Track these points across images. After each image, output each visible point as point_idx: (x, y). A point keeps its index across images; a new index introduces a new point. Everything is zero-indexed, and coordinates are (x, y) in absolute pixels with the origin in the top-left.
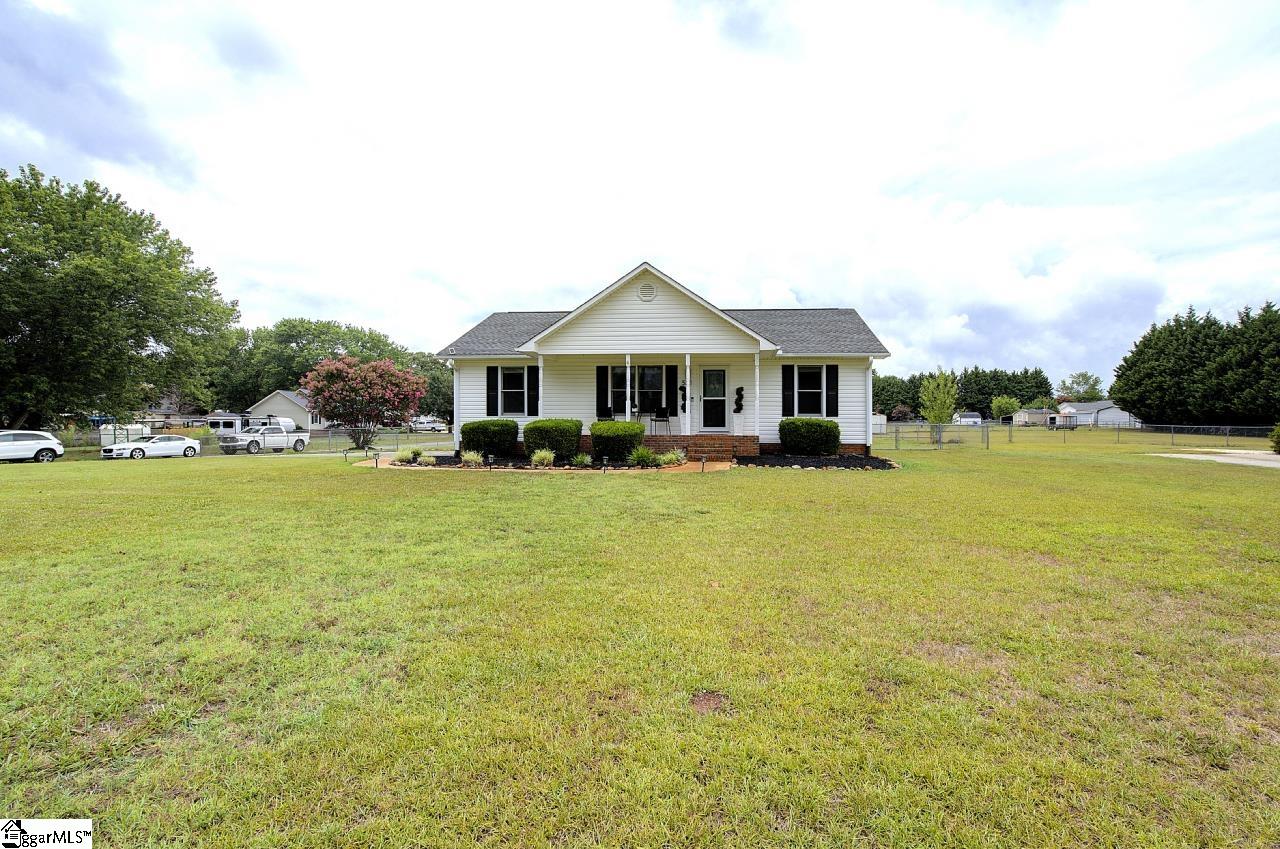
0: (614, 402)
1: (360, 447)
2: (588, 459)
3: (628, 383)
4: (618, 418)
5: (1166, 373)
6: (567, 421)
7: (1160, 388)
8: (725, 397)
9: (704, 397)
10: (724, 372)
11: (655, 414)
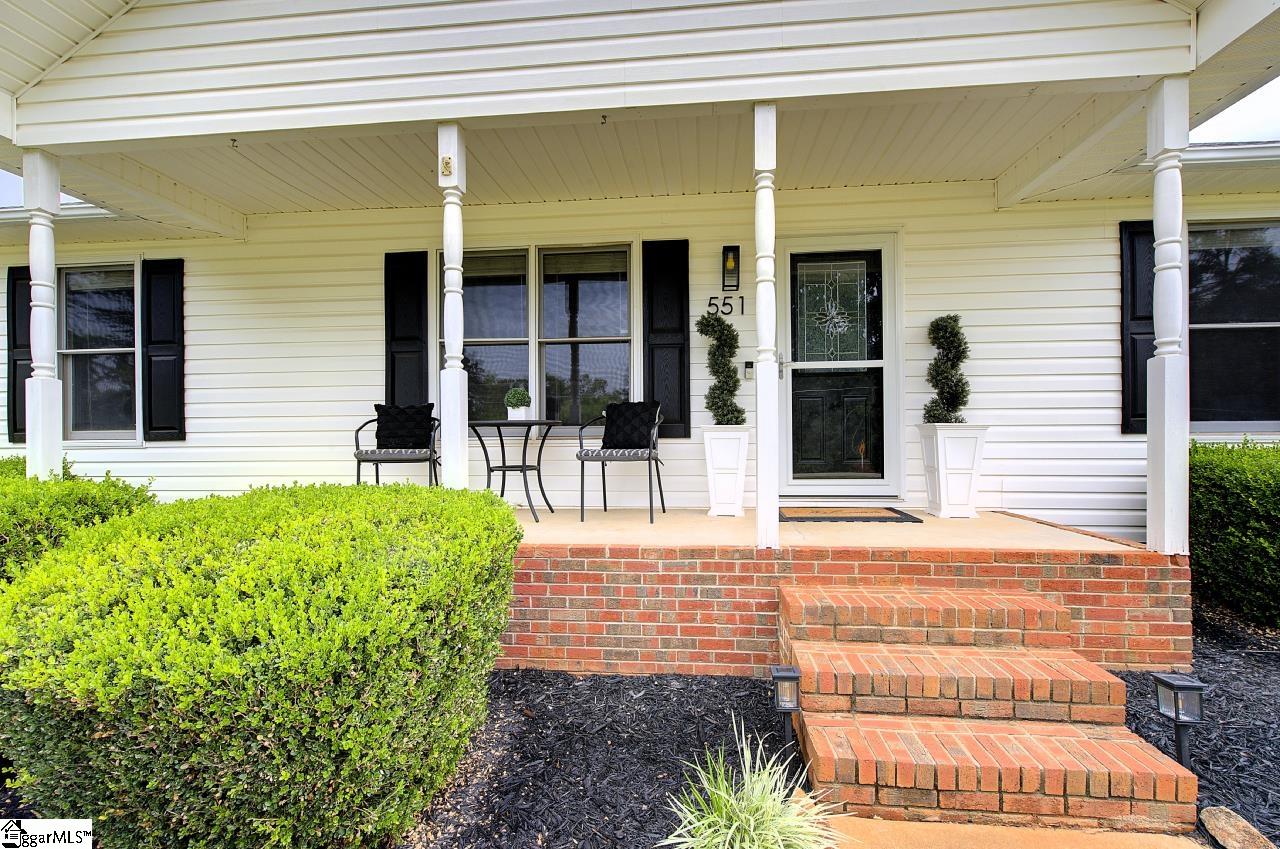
8: (880, 357)
9: (795, 359)
10: (873, 260)
11: (601, 430)
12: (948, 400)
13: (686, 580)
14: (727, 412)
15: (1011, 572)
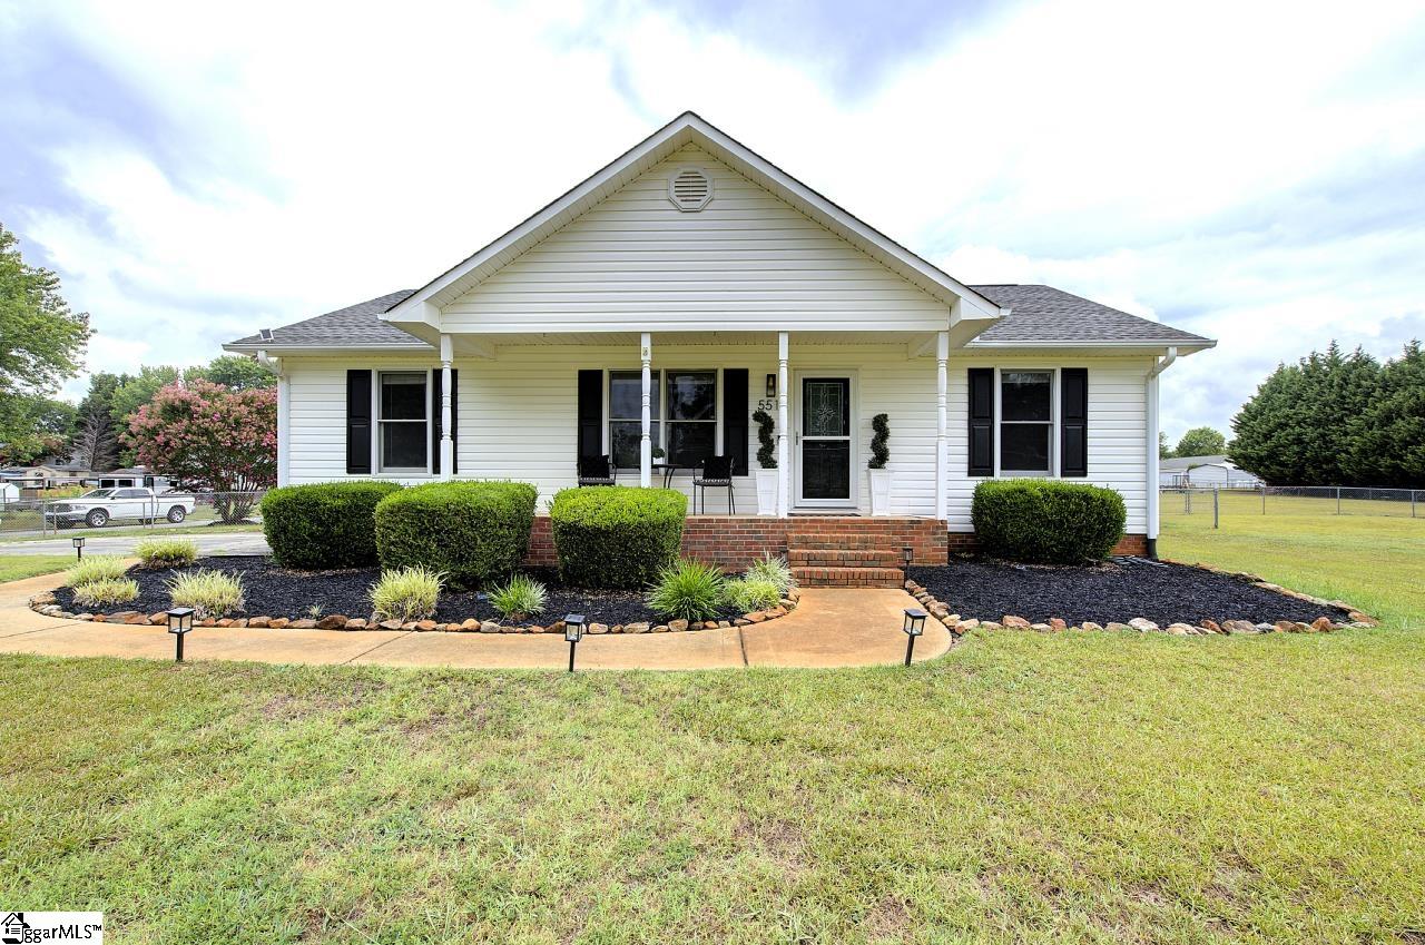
0: (614, 444)
1: (228, 521)
2: (534, 595)
3: (646, 400)
4: (623, 480)
5: (1305, 422)
6: (488, 486)
7: (1299, 441)
8: (848, 434)
9: (804, 434)
10: (846, 382)
11: (701, 471)
12: (880, 458)
13: (748, 532)
14: (768, 461)
15: (880, 527)
